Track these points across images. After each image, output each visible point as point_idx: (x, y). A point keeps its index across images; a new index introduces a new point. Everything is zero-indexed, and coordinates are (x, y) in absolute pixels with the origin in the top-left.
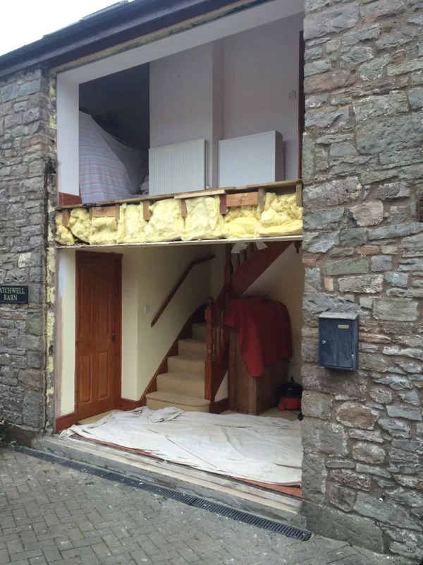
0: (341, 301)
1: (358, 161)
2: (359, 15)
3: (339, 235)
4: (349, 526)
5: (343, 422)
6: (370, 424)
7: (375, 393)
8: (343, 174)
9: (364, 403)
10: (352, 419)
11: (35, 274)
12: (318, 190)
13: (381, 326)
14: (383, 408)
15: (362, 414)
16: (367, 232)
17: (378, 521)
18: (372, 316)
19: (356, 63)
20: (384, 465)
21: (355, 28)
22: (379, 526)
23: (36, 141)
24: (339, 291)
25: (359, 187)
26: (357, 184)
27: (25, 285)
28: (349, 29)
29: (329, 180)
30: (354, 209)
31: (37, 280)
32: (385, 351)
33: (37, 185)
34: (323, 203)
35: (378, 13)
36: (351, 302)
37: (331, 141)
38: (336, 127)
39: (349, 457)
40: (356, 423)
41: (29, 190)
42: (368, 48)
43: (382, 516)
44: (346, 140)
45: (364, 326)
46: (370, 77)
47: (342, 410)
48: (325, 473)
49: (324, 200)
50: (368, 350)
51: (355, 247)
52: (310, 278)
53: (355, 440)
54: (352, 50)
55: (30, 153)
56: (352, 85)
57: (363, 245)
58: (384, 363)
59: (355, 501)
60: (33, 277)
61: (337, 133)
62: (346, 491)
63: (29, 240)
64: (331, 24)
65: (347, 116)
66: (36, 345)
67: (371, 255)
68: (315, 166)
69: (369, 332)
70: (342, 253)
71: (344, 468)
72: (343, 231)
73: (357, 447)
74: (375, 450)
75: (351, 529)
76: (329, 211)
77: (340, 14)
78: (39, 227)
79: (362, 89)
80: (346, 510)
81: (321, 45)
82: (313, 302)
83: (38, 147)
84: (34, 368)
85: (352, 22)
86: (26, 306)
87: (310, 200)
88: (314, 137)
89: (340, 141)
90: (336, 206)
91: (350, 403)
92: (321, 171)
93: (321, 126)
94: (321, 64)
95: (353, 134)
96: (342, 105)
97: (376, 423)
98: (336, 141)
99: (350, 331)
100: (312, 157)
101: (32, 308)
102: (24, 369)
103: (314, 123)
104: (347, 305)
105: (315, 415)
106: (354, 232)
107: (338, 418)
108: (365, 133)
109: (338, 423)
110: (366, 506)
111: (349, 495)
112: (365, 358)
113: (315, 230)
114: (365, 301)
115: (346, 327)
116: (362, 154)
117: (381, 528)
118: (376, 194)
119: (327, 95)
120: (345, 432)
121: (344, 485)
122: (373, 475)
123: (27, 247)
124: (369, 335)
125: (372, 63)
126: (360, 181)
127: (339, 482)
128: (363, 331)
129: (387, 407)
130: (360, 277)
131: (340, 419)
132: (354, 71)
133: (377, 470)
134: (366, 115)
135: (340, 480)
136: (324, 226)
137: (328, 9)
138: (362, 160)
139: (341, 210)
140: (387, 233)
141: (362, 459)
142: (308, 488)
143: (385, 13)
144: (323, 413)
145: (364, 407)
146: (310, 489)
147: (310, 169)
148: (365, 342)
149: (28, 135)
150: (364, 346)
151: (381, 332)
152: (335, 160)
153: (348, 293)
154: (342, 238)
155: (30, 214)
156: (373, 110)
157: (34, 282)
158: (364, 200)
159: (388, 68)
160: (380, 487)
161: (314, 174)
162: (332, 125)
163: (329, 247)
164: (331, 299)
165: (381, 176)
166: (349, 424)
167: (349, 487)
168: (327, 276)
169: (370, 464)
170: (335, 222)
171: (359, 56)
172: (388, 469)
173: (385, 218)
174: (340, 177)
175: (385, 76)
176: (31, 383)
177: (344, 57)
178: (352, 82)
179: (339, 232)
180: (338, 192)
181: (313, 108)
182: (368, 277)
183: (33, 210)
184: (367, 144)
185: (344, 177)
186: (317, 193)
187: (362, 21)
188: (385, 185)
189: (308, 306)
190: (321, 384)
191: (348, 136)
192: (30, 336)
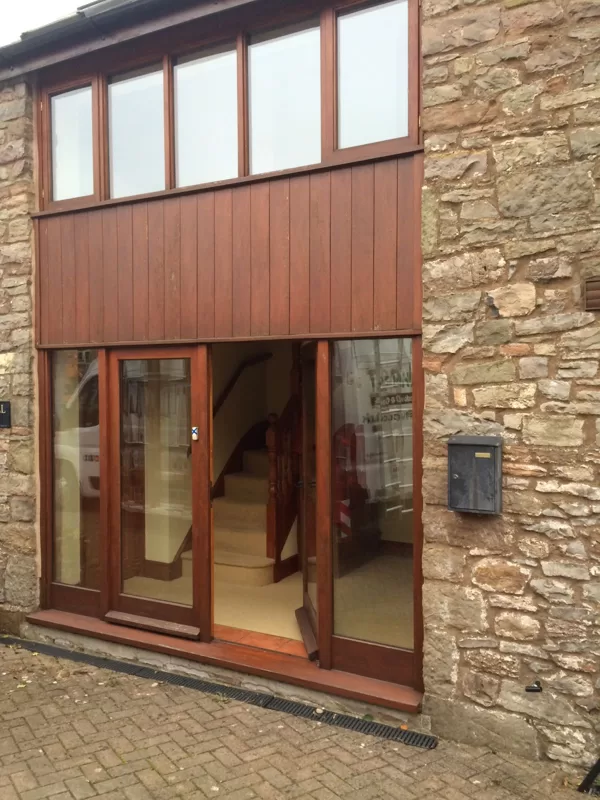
0: (477, 420)
1: (500, 227)
2: (500, 23)
3: (475, 329)
4: (491, 726)
5: (480, 585)
6: (519, 587)
7: (525, 544)
8: (478, 245)
9: (510, 559)
10: (493, 581)
11: (20, 384)
12: (445, 266)
13: (533, 454)
14: (536, 565)
15: (508, 574)
16: (514, 325)
17: (531, 717)
18: (520, 439)
19: (496, 91)
20: (539, 641)
21: (495, 42)
22: (532, 724)
23: (20, 190)
24: (474, 406)
25: (502, 262)
26: (499, 258)
27: (6, 400)
28: (487, 42)
29: (459, 253)
30: (494, 293)
31: (23, 393)
32: (539, 488)
33: (21, 255)
34: (452, 284)
35: (528, 21)
36: (492, 421)
37: (462, 198)
38: (469, 179)
39: (490, 632)
40: (499, 586)
41: (8, 261)
42: (514, 71)
43: (536, 710)
44: (483, 198)
45: (510, 454)
46: (516, 110)
47: (479, 568)
48: (456, 656)
49: (452, 281)
50: (516, 487)
51: (496, 345)
52: (434, 389)
53: (499, 609)
54: (492, 73)
55: (11, 207)
56: (491, 121)
57: (508, 342)
58: (538, 504)
59: (498, 692)
60: (18, 389)
61: (470, 187)
62: (486, 678)
63: (10, 334)
64: (461, 35)
65: (484, 164)
66: (24, 488)
67: (518, 357)
68: (439, 233)
69: (517, 462)
70: (478, 353)
71: (482, 648)
72: (479, 325)
73: (501, 618)
74: (526, 621)
75: (493, 730)
76: (461, 295)
77: (474, 21)
78: (25, 315)
79: (505, 127)
80: (487, 705)
81: (446, 63)
82: (437, 421)
83: (22, 198)
84: (21, 521)
85: (490, 33)
86: (7, 431)
87: (433, 281)
88: (437, 192)
89: (474, 198)
90: (468, 288)
91: (490, 560)
92: (447, 240)
93: (447, 176)
94: (448, 90)
95: (492, 191)
96: (477, 149)
97: (528, 584)
98: (469, 198)
99: (492, 461)
100: (435, 220)
101: (16, 434)
102: (6, 523)
103: (439, 173)
104: (485, 425)
105: (442, 577)
106: (495, 324)
107: (474, 580)
108: (509, 189)
109: (474, 586)
110: (514, 698)
111: (491, 683)
112: (512, 498)
113: (440, 322)
114: (511, 420)
115: (487, 455)
116: (506, 218)
117: (534, 727)
118: (526, 273)
119: (456, 134)
120: (484, 599)
121: (483, 670)
122: (523, 655)
123: (7, 346)
124: (517, 466)
125: (519, 91)
126: (503, 255)
127: (475, 667)
128: (508, 460)
129: (543, 563)
130: (505, 386)
131: (478, 581)
132: (493, 103)
133: (529, 649)
134: (510, 164)
135: (478, 665)
136: (453, 316)
137: (457, 13)
138: (505, 225)
139: (478, 294)
140: (542, 326)
141: (508, 634)
142: (432, 677)
143: (536, 23)
144: (453, 574)
145: (510, 564)
146: (436, 679)
147: (432, 236)
148: (512, 475)
149: (6, 180)
150: (510, 480)
151: (534, 462)
152: (468, 225)
153: (488, 408)
154: (478, 333)
155: (12, 296)
156: (521, 156)
157: (19, 395)
158: (509, 281)
159: (542, 99)
160: (532, 671)
161: (438, 244)
162: (463, 176)
163: (460, 345)
164: (463, 417)
165: (533, 248)
166: (489, 588)
167: (490, 673)
168: (457, 385)
169: (519, 641)
170: (468, 311)
171: (501, 80)
172: (544, 646)
173: (538, 306)
174: (476, 248)
175: (538, 110)
176: (19, 543)
177: (479, 82)
178: (491, 117)
179: (473, 324)
180: (472, 270)
181: (436, 151)
182: (515, 387)
183: (16, 291)
184: (513, 204)
185: (480, 249)
186: (443, 272)
187: (504, 32)
188: (538, 260)
189: (431, 426)
190: (450, 534)
191: (487, 193)
192: (13, 475)
